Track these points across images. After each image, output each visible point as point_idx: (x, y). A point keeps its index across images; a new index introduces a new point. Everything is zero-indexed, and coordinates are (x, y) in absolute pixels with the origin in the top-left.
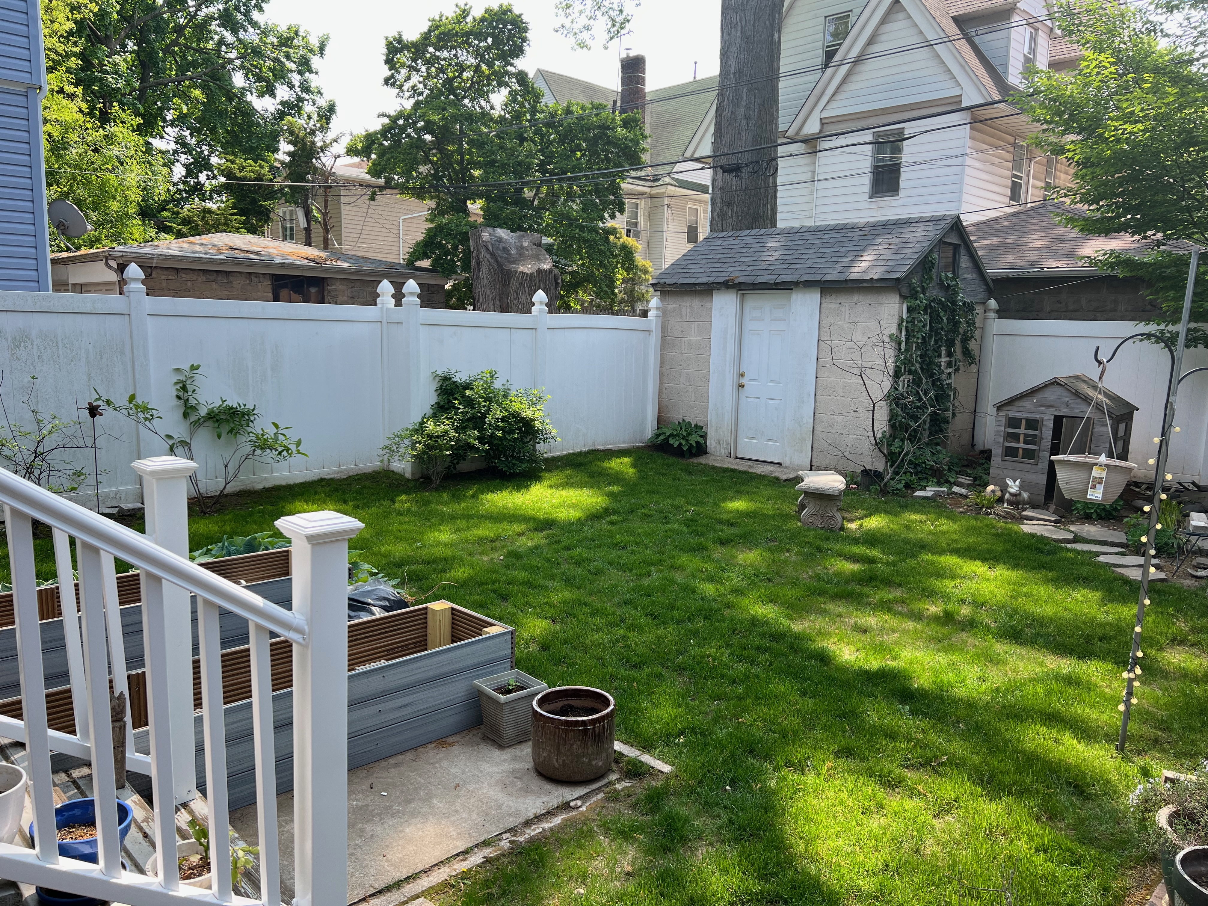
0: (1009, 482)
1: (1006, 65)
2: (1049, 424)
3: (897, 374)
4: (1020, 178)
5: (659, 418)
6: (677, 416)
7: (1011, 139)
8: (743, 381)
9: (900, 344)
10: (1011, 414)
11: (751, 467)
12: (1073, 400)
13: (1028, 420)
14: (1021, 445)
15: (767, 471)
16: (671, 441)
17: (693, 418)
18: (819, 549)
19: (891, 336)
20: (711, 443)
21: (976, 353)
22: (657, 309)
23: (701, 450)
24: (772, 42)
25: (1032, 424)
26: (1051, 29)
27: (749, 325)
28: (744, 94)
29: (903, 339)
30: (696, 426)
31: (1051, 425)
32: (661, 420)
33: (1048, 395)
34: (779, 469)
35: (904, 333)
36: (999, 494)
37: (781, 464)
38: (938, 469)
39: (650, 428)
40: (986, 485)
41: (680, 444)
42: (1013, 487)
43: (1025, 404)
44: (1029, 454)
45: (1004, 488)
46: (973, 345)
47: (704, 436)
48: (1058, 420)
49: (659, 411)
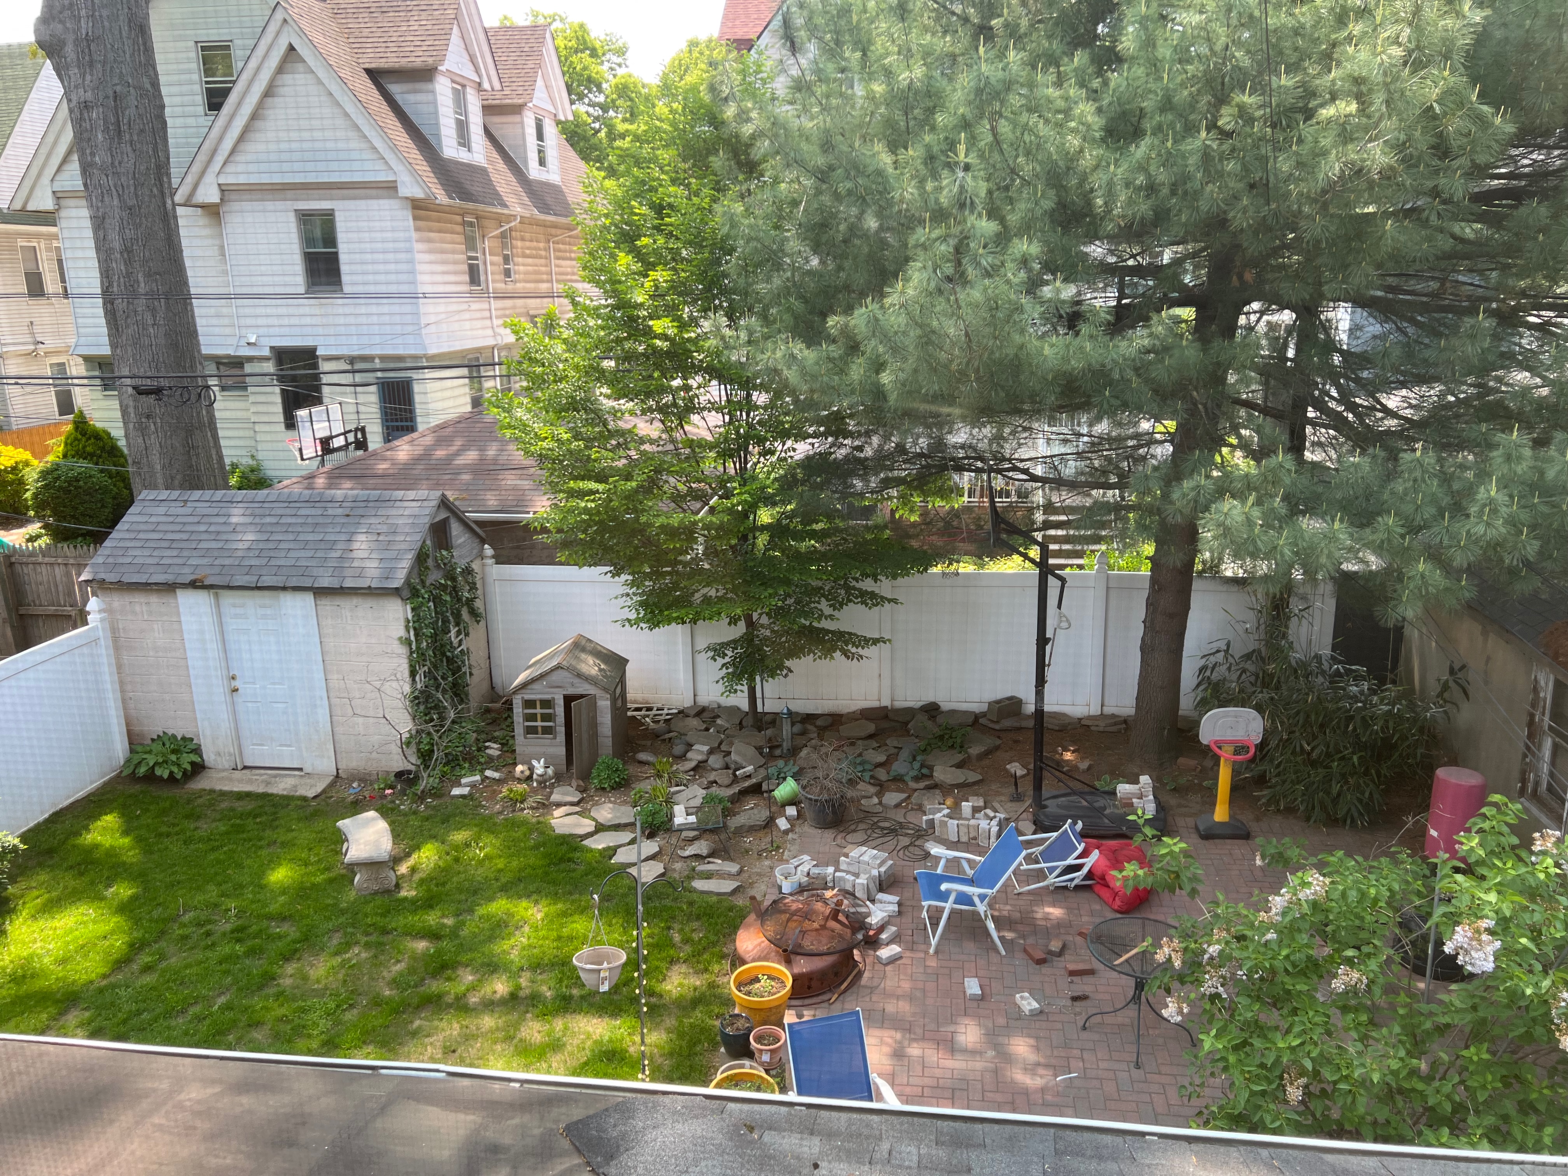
0: (535, 763)
1: (438, 136)
2: (560, 702)
3: (413, 674)
4: (476, 258)
5: (130, 734)
6: (155, 727)
7: (459, 219)
8: (236, 684)
9: (410, 645)
10: (527, 697)
11: (268, 783)
12: (577, 681)
13: (542, 701)
14: (539, 723)
15: (288, 786)
16: (158, 772)
17: (179, 729)
18: (385, 932)
19: (400, 639)
20: (209, 756)
21: (482, 610)
22: (100, 611)
23: (199, 768)
24: (166, 212)
25: (547, 704)
26: (480, 84)
27: (232, 625)
28: (141, 279)
29: (413, 638)
30: (184, 739)
31: (562, 702)
32: (133, 739)
33: (556, 677)
34: (303, 781)
35: (412, 633)
36: (527, 773)
37: (301, 769)
38: (468, 753)
39: (120, 749)
40: (515, 764)
41: (171, 773)
42: (539, 768)
43: (536, 686)
44: (547, 731)
45: (531, 769)
46: (478, 604)
47: (197, 751)
48: (569, 700)
49: (128, 725)
